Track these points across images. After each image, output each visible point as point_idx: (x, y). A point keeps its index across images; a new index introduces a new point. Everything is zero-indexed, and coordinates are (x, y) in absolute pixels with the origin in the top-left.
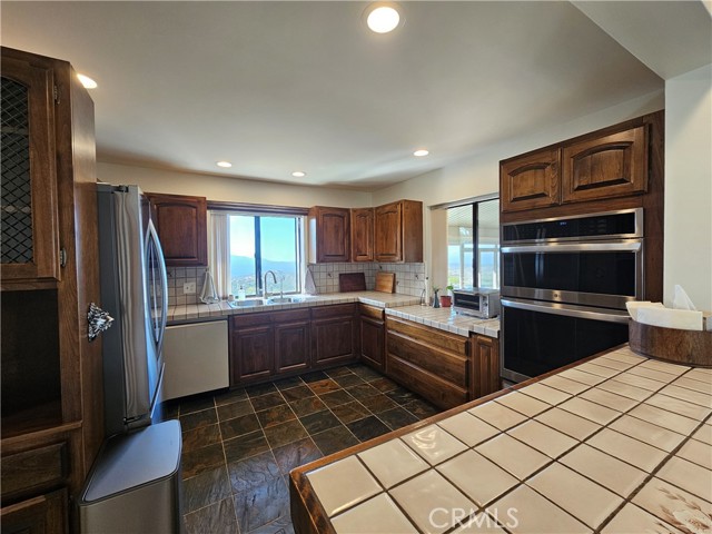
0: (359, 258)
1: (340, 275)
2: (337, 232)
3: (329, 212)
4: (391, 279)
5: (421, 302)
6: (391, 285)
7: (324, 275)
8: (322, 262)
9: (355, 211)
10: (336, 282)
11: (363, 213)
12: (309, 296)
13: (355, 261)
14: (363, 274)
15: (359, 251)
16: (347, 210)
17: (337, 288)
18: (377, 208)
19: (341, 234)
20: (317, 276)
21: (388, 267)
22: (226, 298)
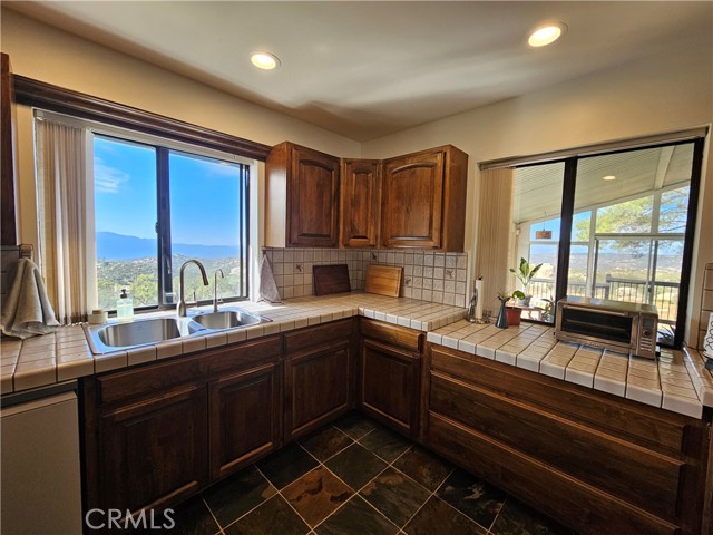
0: (354, 241)
1: (315, 268)
2: (320, 195)
3: (310, 158)
4: (397, 276)
5: (468, 316)
6: (396, 285)
7: (289, 268)
8: (297, 245)
9: (349, 162)
10: (309, 278)
11: (362, 168)
12: (267, 307)
13: (346, 245)
14: (346, 266)
15: (353, 229)
16: (337, 160)
17: (309, 289)
18: (387, 162)
19: (326, 198)
20: (279, 269)
21: (389, 257)
22: (85, 318)
